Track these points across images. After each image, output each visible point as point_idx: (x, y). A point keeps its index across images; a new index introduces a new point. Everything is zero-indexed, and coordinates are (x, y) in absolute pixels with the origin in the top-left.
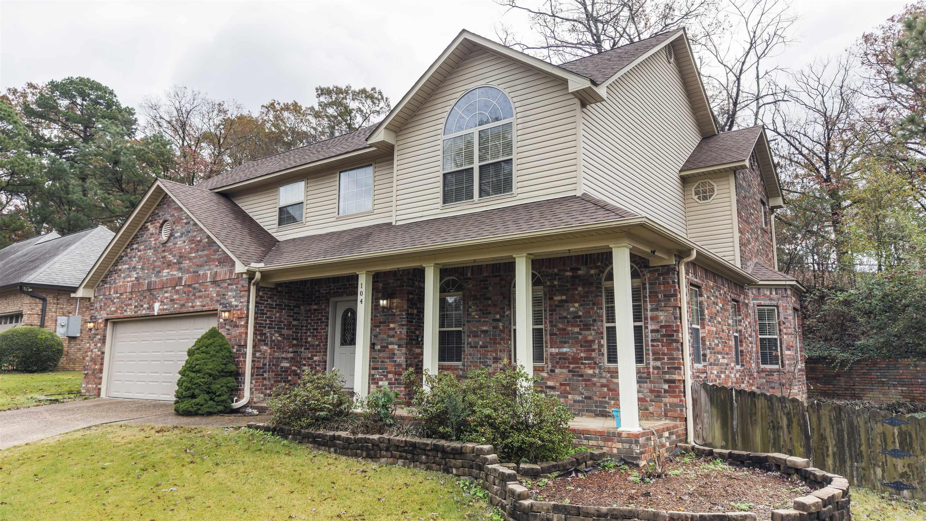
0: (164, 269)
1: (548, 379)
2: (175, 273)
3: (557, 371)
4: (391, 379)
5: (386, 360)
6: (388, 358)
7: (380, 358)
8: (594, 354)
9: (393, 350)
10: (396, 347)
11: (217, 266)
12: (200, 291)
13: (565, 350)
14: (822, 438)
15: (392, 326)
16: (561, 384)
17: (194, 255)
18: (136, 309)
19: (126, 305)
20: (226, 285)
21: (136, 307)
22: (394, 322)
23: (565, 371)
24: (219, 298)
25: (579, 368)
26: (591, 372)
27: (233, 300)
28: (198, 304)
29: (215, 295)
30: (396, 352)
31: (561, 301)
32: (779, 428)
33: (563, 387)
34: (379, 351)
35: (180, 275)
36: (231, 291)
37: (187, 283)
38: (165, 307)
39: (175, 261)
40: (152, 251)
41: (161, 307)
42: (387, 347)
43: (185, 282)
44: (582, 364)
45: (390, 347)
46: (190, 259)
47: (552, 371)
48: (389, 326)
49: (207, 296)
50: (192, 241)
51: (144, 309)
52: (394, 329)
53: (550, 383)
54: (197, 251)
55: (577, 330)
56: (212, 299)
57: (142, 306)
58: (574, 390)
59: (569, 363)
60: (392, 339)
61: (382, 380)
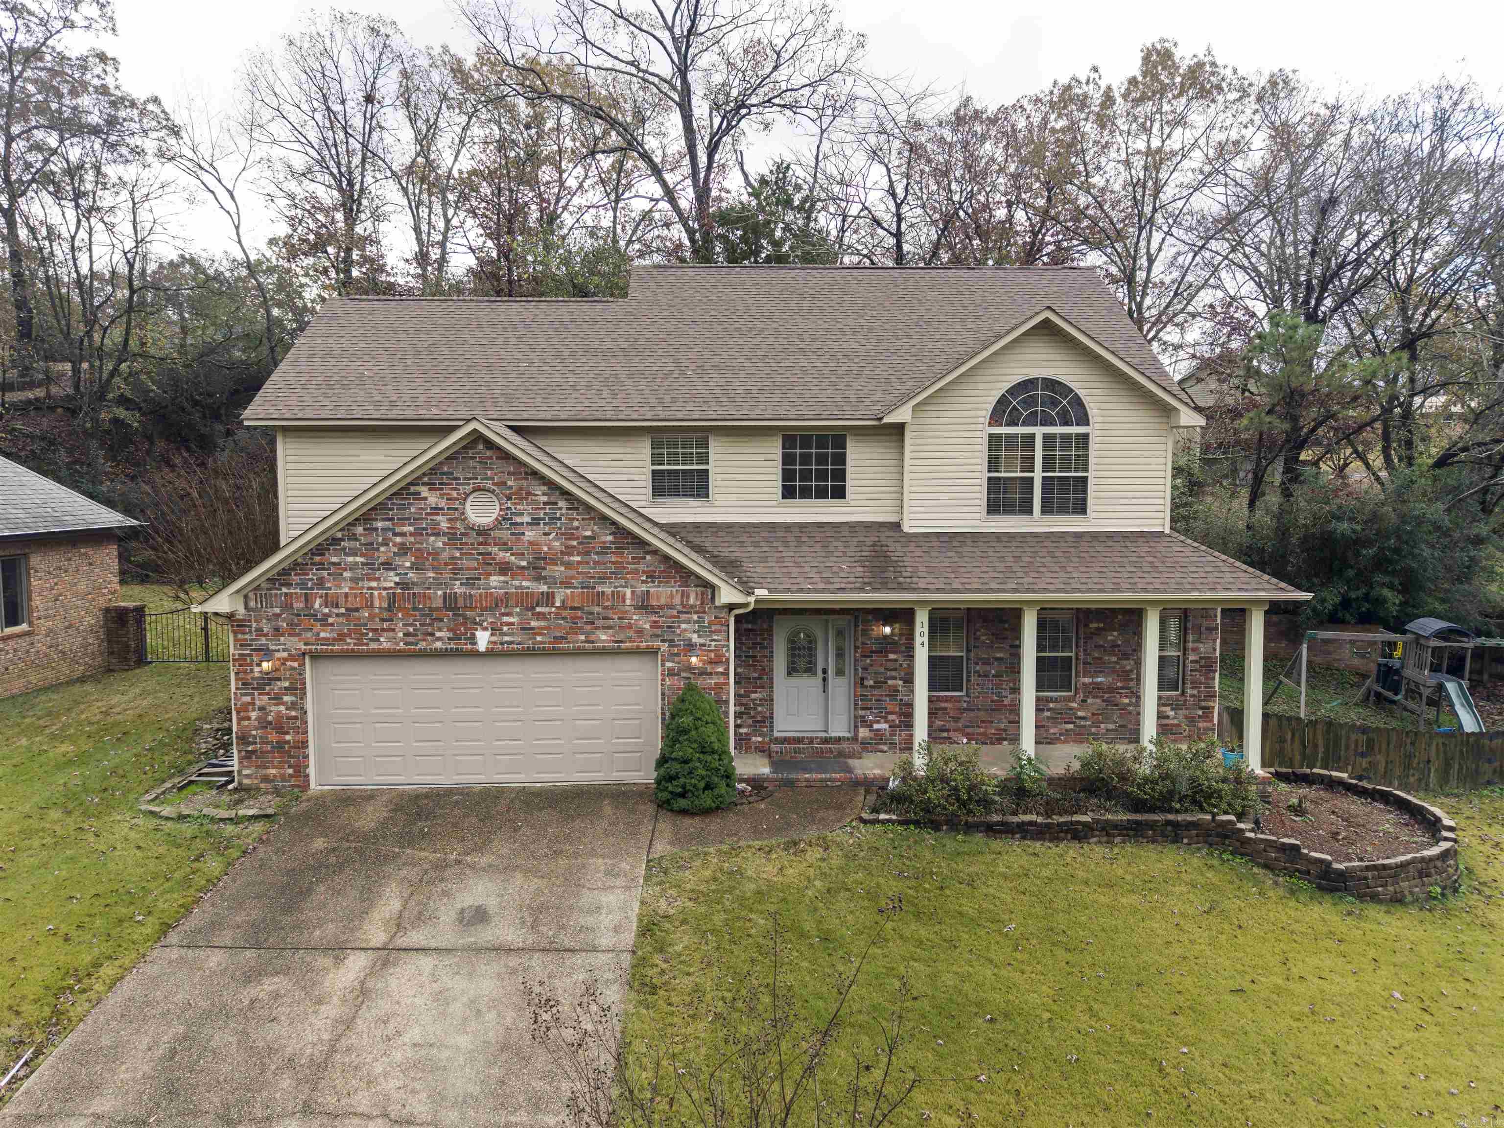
0: (490, 574)
1: (1079, 709)
2: (525, 584)
3: (1089, 701)
4: (894, 721)
5: (884, 698)
6: (886, 695)
7: (873, 695)
8: (1132, 684)
9: (896, 686)
10: (901, 682)
11: (643, 582)
12: (605, 618)
13: (1099, 679)
14: (1316, 746)
15: (892, 656)
16: (1093, 714)
17: (578, 559)
18: (411, 639)
19: (375, 630)
20: (675, 613)
21: (407, 634)
22: (896, 652)
23: (1098, 701)
24: (659, 632)
25: (1114, 697)
26: (1127, 701)
27: (695, 636)
28: (603, 637)
29: (648, 626)
30: (901, 689)
31: (1098, 629)
32: (1285, 741)
33: (1095, 717)
34: (872, 687)
35: (544, 588)
36: (688, 622)
37: (569, 604)
38: (506, 638)
39: (524, 563)
40: (446, 539)
41: (494, 639)
42: (886, 683)
43: (563, 602)
44: (1118, 693)
46: (568, 565)
47: (1084, 701)
48: (888, 656)
49: (630, 627)
50: (569, 534)
51: (438, 639)
54: (588, 553)
55: (1114, 659)
56: (640, 632)
57: (432, 634)
58: (1107, 720)
59: (1104, 693)
60: (893, 673)
61: (878, 722)
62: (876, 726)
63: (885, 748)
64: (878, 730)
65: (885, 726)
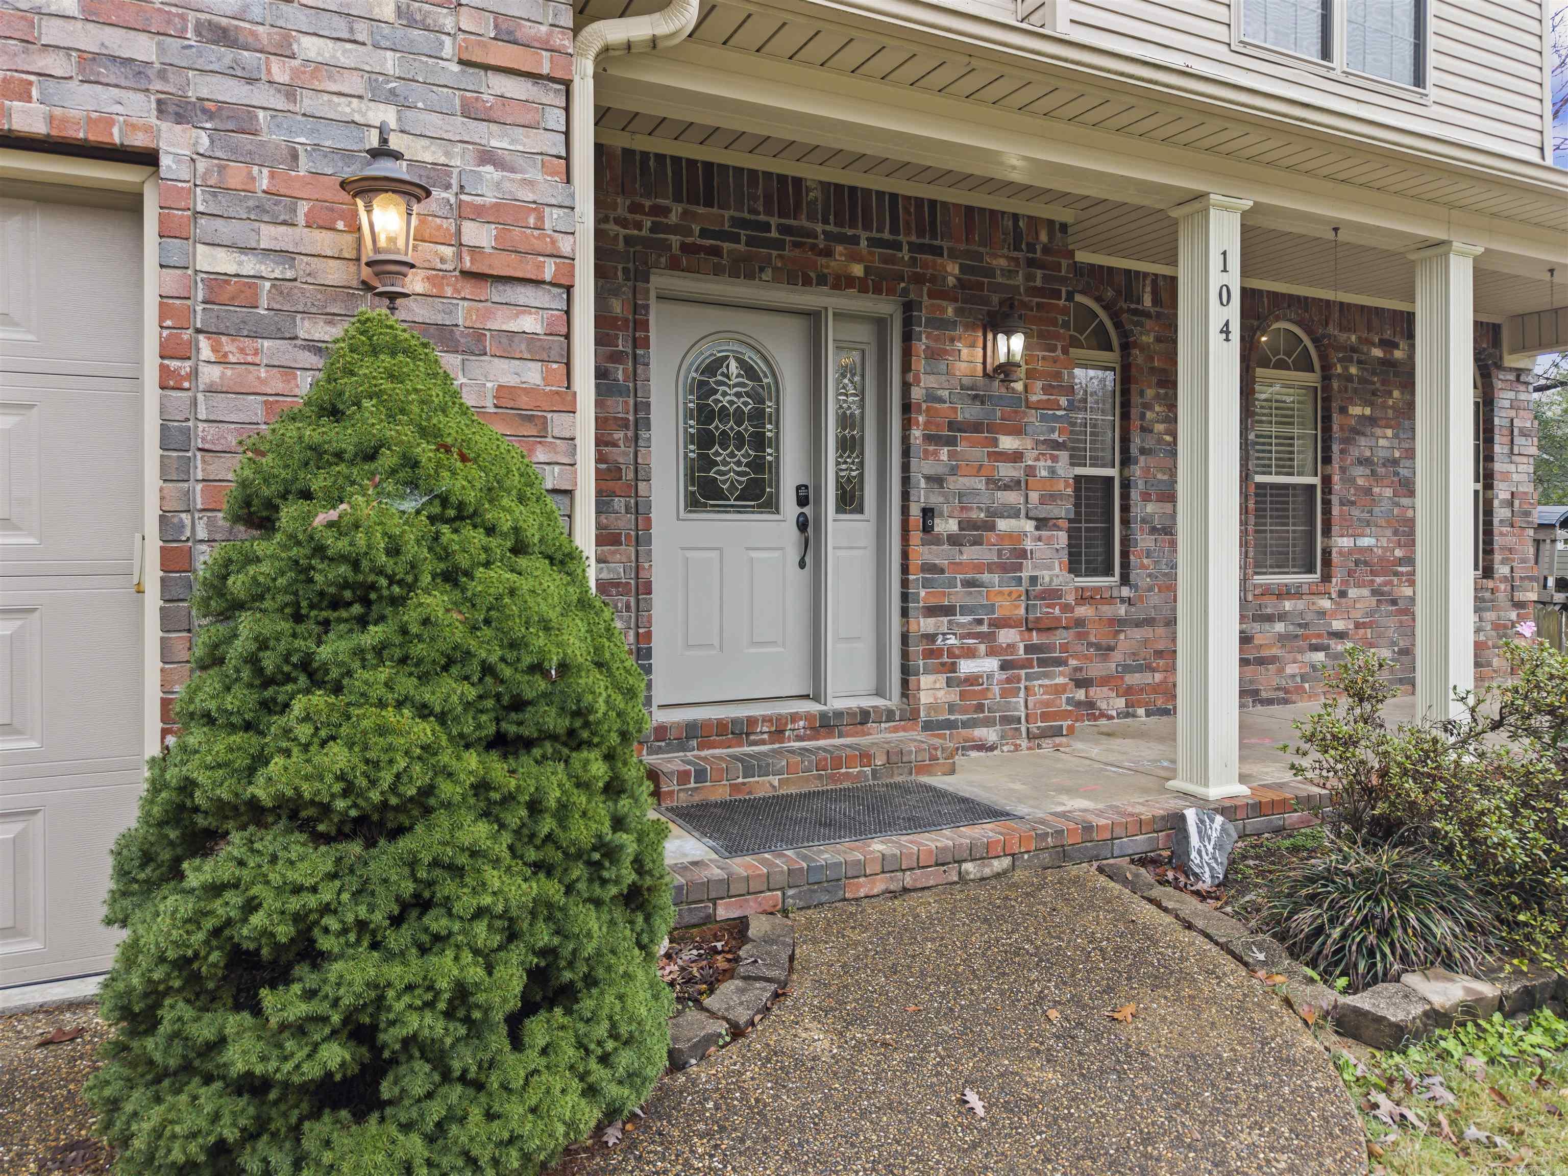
1: (1334, 614)
3: (1353, 593)
4: (1011, 647)
5: (986, 577)
6: (991, 568)
7: (958, 566)
9: (1017, 537)
10: (1029, 526)
13: (1366, 542)
15: (1007, 443)
16: (1358, 626)
22: (1017, 431)
23: (1366, 592)
25: (1390, 583)
30: (1029, 545)
31: (1363, 417)
33: (1361, 631)
34: (954, 540)
42: (992, 527)
44: (1396, 574)
45: (1003, 525)
47: (1343, 594)
48: (995, 443)
52: (1016, 457)
53: (1338, 625)
59: (1373, 573)
60: (1012, 498)
61: (970, 653)
62: (966, 667)
63: (990, 735)
64: (973, 680)
65: (990, 665)
